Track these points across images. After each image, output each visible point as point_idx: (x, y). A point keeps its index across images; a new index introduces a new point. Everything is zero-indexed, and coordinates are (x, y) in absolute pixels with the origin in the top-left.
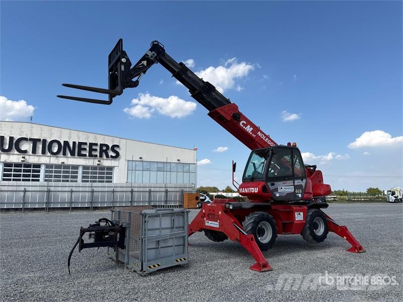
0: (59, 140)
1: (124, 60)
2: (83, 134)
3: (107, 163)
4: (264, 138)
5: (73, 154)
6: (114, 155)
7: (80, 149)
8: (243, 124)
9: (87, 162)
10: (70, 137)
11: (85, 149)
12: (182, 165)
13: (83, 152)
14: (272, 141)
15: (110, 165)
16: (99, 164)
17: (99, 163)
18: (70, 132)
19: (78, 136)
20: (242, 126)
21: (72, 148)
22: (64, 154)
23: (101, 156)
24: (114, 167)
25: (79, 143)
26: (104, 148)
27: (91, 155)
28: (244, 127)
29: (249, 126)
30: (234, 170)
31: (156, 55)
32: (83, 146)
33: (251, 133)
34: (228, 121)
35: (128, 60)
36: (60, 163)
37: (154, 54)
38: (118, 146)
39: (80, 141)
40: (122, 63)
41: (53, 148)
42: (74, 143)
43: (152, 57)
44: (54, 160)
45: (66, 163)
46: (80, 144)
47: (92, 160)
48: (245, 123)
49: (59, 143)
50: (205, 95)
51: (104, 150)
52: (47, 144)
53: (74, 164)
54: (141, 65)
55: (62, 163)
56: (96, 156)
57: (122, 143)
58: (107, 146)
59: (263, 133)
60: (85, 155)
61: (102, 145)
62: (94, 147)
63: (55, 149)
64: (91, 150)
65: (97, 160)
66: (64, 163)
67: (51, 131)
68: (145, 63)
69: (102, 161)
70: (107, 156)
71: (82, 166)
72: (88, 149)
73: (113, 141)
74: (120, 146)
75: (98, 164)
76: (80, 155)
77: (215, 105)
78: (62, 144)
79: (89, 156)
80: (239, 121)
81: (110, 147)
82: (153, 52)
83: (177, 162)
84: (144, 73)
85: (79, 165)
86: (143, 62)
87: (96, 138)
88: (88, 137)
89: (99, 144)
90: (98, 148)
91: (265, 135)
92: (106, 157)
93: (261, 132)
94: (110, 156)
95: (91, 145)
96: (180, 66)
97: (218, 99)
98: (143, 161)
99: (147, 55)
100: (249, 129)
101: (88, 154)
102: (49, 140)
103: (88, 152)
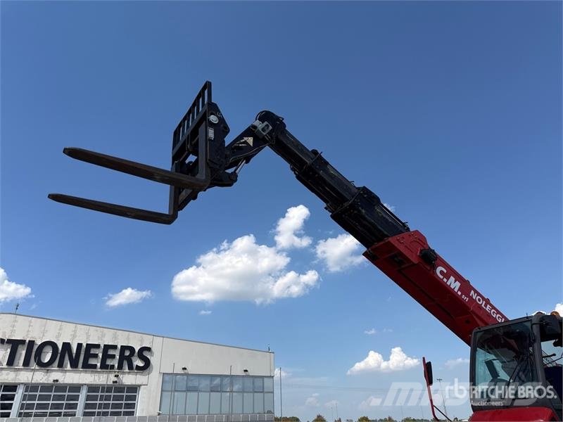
0: (55, 342)
1: (213, 119)
2: (97, 331)
3: (128, 379)
4: (482, 303)
5: (74, 365)
6: (141, 364)
7: (89, 355)
8: (442, 272)
9: (97, 378)
10: (74, 336)
11: (96, 356)
12: (251, 379)
13: (92, 362)
14: (498, 312)
15: (134, 383)
16: (116, 382)
17: (116, 379)
18: (76, 327)
19: (87, 333)
20: (442, 277)
21: (74, 355)
22: (61, 365)
23: (120, 367)
24: (140, 386)
25: (87, 344)
26: (127, 353)
27: (104, 366)
28: (445, 280)
29: (452, 279)
30: (430, 382)
31: (271, 128)
32: (93, 351)
33: (460, 293)
34: (414, 265)
35: (222, 120)
36: (51, 381)
37: (267, 125)
38: (149, 349)
39: (89, 343)
40: (212, 124)
41: (43, 354)
42: (80, 345)
43: (263, 130)
44: (40, 377)
45: (61, 381)
46: (89, 346)
47: (105, 375)
48: (445, 271)
49: (53, 345)
50: (363, 211)
51: (127, 355)
52: (35, 348)
53: (75, 382)
54: (243, 143)
55: (54, 381)
56: (112, 367)
57: (156, 344)
58: (132, 349)
59: (479, 294)
60: (95, 367)
61: (124, 348)
62: (111, 352)
63: (47, 358)
64: (106, 356)
65: (113, 375)
66: (57, 381)
67: (45, 326)
68: (250, 140)
69: (121, 376)
70: (131, 367)
71: (87, 385)
72: (100, 355)
73: (142, 341)
74: (153, 349)
75: (114, 382)
76: (87, 366)
77: (386, 233)
78: (60, 347)
79: (101, 368)
80: (434, 268)
81: (137, 351)
82: (266, 123)
83: (244, 374)
84: (247, 162)
85: (83, 385)
86: (245, 139)
87: (115, 337)
88: (103, 336)
89: (119, 347)
90: (117, 353)
91: (483, 298)
92: (129, 369)
93: (476, 292)
94: (134, 368)
95: (107, 347)
96: (313, 156)
97: (387, 219)
98: (187, 375)
99: (255, 127)
100: (454, 285)
101: (99, 365)
102: (39, 342)
103: (100, 360)
